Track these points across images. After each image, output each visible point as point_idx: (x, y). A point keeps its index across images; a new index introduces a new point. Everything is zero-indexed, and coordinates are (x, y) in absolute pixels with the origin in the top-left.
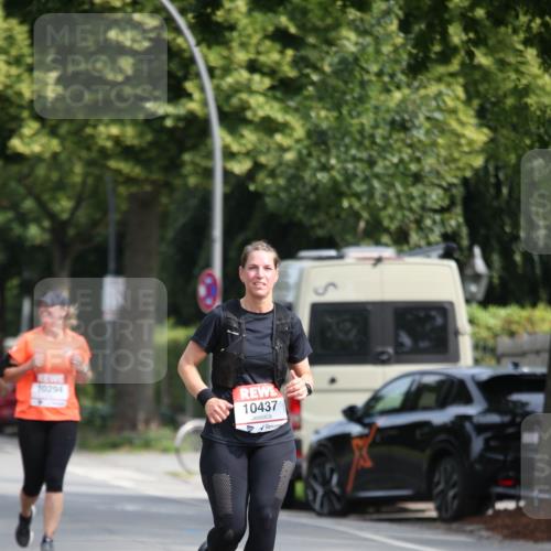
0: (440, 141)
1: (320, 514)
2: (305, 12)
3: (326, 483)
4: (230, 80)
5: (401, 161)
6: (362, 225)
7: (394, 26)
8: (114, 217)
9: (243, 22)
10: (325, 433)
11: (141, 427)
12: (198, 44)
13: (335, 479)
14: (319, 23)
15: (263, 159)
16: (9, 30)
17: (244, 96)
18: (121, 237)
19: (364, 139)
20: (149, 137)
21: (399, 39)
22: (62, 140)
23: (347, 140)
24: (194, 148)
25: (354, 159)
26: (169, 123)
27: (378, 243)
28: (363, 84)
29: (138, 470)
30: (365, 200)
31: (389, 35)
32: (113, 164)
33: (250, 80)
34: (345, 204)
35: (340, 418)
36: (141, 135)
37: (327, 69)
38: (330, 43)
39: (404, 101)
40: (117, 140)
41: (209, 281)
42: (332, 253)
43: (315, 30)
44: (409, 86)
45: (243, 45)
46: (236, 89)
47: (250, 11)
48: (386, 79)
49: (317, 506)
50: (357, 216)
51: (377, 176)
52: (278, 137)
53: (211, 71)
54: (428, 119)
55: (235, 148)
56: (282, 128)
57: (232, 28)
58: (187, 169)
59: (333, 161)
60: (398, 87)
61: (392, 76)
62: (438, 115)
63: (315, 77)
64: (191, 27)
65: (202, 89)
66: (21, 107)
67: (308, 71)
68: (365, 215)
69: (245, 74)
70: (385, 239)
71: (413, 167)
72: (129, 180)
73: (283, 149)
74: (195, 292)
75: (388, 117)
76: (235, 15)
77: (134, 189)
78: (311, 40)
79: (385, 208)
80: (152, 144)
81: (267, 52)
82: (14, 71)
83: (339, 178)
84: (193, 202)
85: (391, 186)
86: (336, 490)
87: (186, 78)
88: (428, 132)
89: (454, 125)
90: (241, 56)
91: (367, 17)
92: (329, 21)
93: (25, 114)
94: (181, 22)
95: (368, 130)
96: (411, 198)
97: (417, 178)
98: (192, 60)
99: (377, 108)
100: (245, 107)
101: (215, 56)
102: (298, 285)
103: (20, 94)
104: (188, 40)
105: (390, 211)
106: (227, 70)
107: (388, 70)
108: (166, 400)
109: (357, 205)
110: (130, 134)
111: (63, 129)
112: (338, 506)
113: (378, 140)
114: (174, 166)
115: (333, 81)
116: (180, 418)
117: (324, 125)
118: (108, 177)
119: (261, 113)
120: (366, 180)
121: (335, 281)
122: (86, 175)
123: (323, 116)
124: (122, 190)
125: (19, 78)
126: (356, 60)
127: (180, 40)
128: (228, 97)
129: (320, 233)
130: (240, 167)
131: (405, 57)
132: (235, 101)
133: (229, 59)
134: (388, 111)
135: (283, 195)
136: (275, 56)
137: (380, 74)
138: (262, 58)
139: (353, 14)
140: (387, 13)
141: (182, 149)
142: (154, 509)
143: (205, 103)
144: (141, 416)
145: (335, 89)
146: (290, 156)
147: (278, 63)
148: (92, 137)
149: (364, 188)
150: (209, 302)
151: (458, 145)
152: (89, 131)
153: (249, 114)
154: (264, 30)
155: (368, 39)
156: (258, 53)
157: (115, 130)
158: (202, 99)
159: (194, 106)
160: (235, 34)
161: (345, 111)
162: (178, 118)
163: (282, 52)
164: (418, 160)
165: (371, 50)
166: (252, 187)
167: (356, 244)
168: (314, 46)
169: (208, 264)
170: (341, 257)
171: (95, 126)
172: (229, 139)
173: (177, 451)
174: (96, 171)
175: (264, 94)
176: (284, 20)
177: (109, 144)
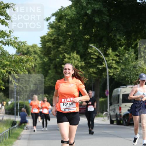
0: (141, 69)
1: (125, 125)
2: (120, 52)
3: (125, 121)
4: (109, 62)
5: (135, 72)
6: (129, 82)
7: (133, 53)
8: (93, 82)
9: (111, 53)
10: (125, 113)
11: (98, 113)
12: (104, 57)
13: (127, 120)
14: (122, 53)
15: (114, 73)
16: (77, 56)
17: (112, 64)
18: (94, 85)
19: (129, 70)
20: (97, 71)
21: (134, 55)
22: (85, 72)
23: (127, 70)
24: (104, 72)
25: (128, 73)
26: (100, 69)
27: (132, 85)
28: (129, 62)
29: (98, 120)
30: (130, 78)
31: (132, 54)
32: (92, 75)
33: (113, 62)
34: (127, 79)
35: (127, 111)
36: (96, 70)
37: (123, 60)
38: (124, 56)
39: (135, 64)
40: (93, 71)
41: (107, 91)
42: (125, 86)
43: (122, 54)
44: (136, 62)
45: (111, 57)
46: (110, 63)
47: (112, 52)
48: (132, 61)
49: (124, 124)
50: (129, 81)
51: (131, 75)
52: (117, 70)
53: (106, 61)
54: (139, 66)
55: (111, 72)
56: (117, 68)
57: (109, 54)
58: (104, 75)
59: (125, 73)
60: (134, 62)
61: (133, 60)
62: (140, 66)
63: (121, 61)
64: (103, 54)
65: (105, 63)
66: (79, 67)
67: (120, 60)
68: (130, 81)
69: (112, 61)
70: (133, 84)
71: (137, 73)
72: (95, 77)
73: (117, 72)
74: (105, 93)
75: (133, 66)
76: (110, 53)
77: (96, 78)
78: (121, 55)
79: (133, 80)
80: (98, 72)
81: (115, 58)
82: (78, 62)
83: (126, 75)
84: (104, 80)
85: (133, 76)
86: (127, 122)
87: (103, 62)
88: (139, 68)
89: (143, 67)
90: (111, 58)
91: (129, 52)
92: (124, 53)
93: (79, 68)
94: (102, 54)
95: (130, 68)
96: (137, 78)
97: (137, 75)
98: (103, 59)
99: (131, 65)
100: (112, 66)
101: (107, 59)
102: (120, 91)
103: (79, 65)
104: (103, 56)
105: (134, 80)
106: (109, 60)
107: (132, 59)
108: (101, 109)
109: (128, 79)
110: (95, 70)
111: (85, 70)
112: (127, 124)
113: (131, 70)
114: (101, 75)
115: (124, 61)
116: (103, 112)
117: (123, 68)
118: (92, 77)
119: (114, 67)
120: (130, 75)
121: (126, 90)
122: (88, 77)
123: (123, 66)
124: (94, 79)
125: (78, 63)
126: (128, 58)
127: (102, 57)
128: (109, 64)
129: (123, 83)
130: (111, 74)
131: (135, 57)
132: (110, 65)
133: (109, 59)
134: (133, 65)
135: (118, 78)
136: (116, 58)
137: (131, 60)
138: (114, 59)
139: (127, 52)
140: (132, 51)
141: (102, 72)
142: (101, 126)
143: (106, 65)
144: (98, 112)
145: (125, 63)
146: (118, 73)
147: (116, 59)
148: (89, 71)
149: (129, 77)
150: (107, 94)
151: (144, 70)
152: (89, 70)
153: (113, 67)
154: (114, 54)
155: (129, 55)
156: (113, 58)
157: (92, 70)
158: (105, 65)
159: (104, 66)
160: (110, 55)
161: (126, 66)
162: (102, 68)
163: (117, 57)
164: (137, 72)
165: (130, 57)
166: (113, 77)
167: (129, 85)
168: (122, 57)
169: (107, 89)
170: (126, 87)
171: (89, 69)
172: (110, 70)
173: (103, 117)
174: (90, 76)
175: (114, 64)
176: (117, 53)
177: (92, 72)
